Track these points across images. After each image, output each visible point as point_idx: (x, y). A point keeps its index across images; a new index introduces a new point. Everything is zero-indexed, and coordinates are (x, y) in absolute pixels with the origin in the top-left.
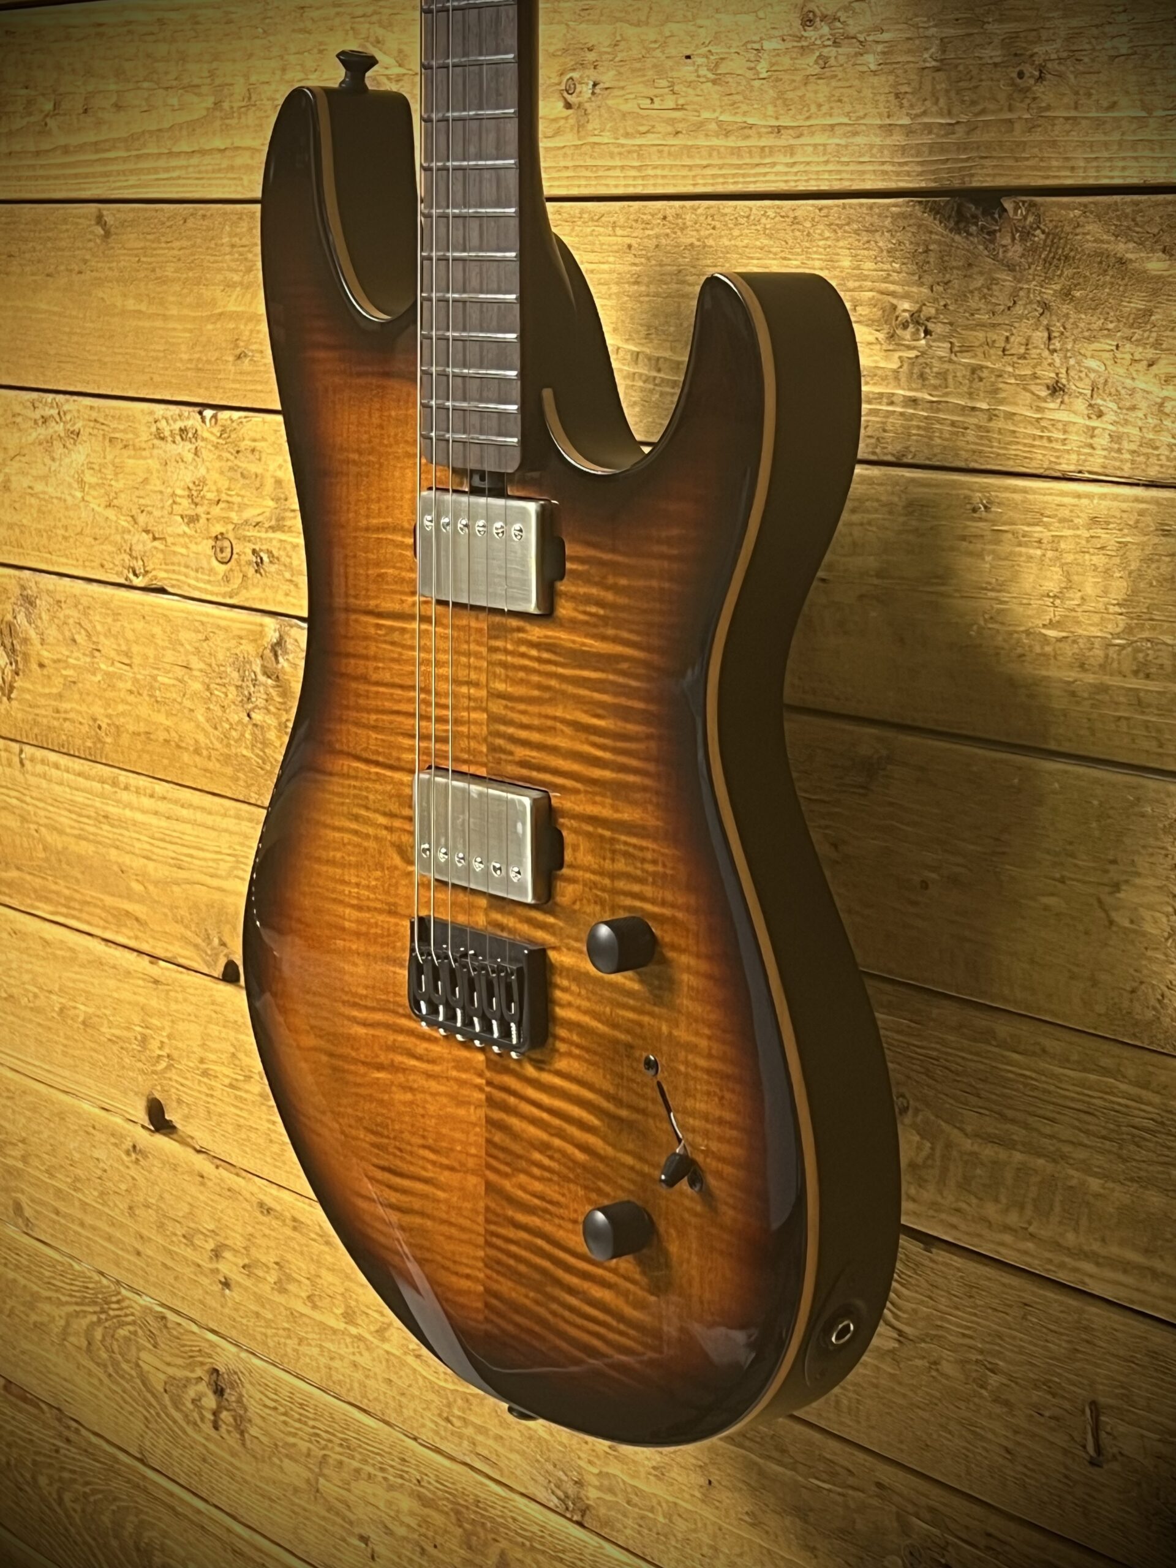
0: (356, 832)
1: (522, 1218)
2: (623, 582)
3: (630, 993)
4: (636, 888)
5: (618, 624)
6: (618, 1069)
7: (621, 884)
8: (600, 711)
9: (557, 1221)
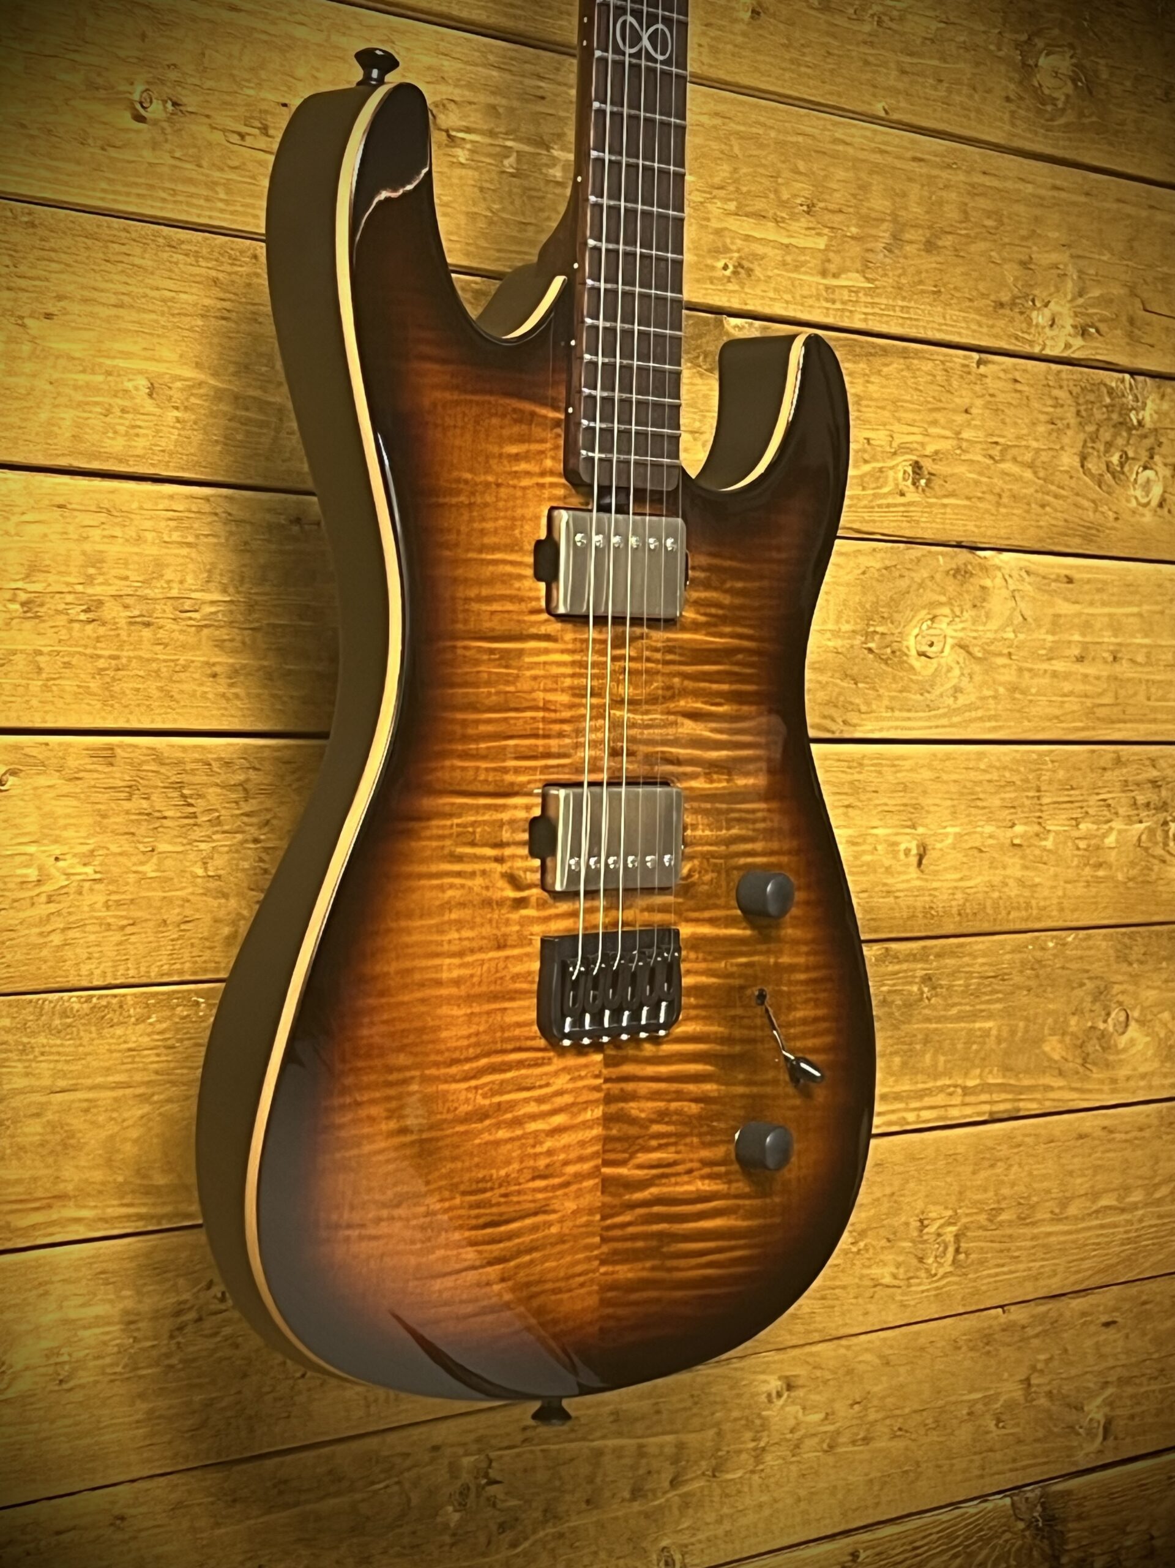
0: (459, 874)
1: (639, 1196)
2: (739, 585)
3: (742, 941)
4: (748, 846)
5: (735, 621)
6: (732, 1012)
7: (735, 848)
8: (718, 700)
9: (673, 1180)
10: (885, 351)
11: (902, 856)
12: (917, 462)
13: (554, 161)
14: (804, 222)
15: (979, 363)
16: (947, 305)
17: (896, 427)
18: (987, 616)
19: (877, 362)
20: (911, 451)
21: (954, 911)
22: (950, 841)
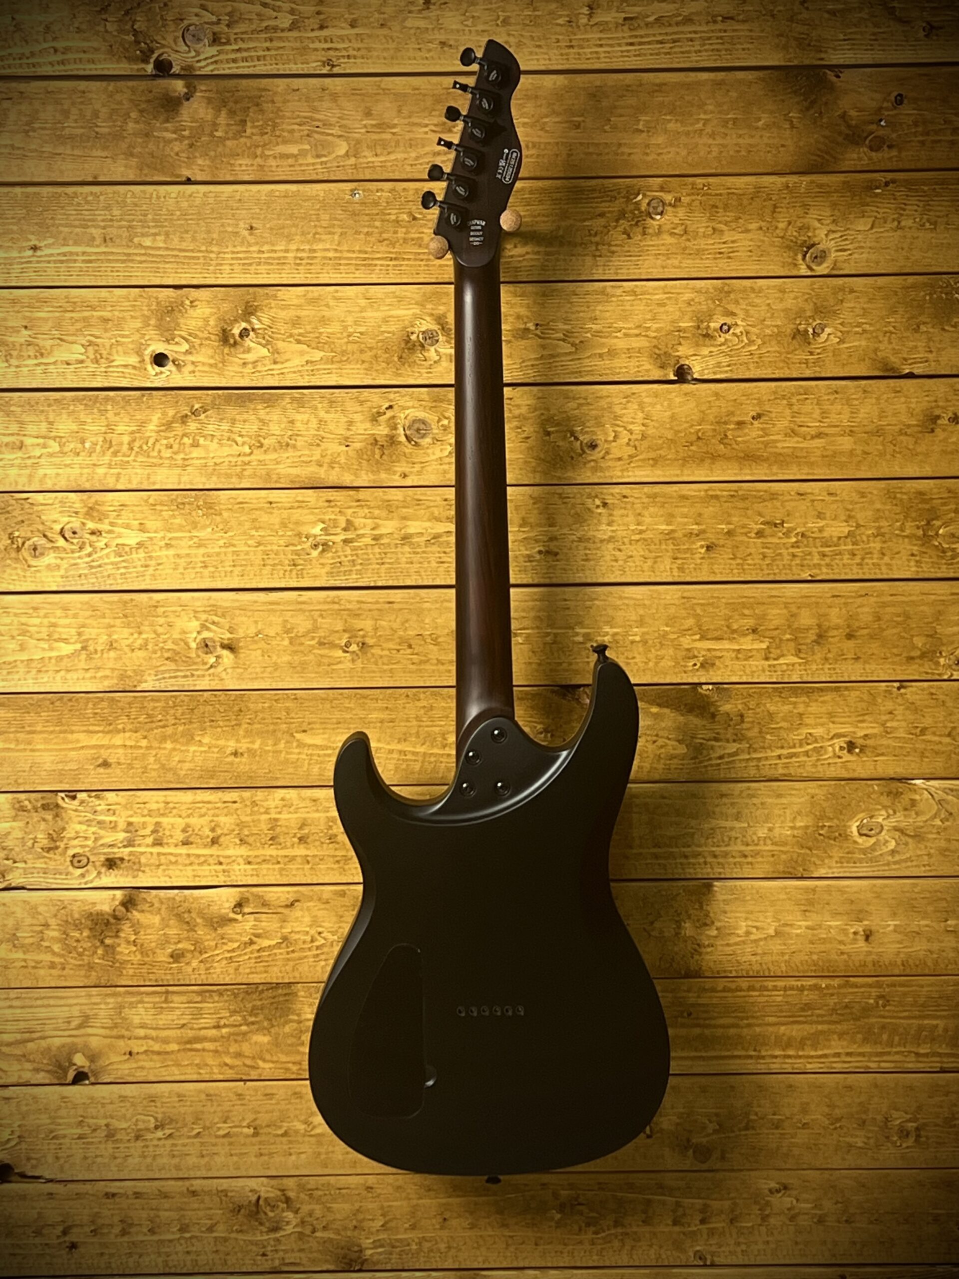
10: (821, 690)
11: (851, 936)
12: (850, 742)
13: (577, 634)
14: (750, 637)
15: (899, 688)
16: (865, 662)
17: (831, 725)
18: (917, 814)
19: (815, 696)
20: (844, 736)
21: (899, 963)
22: (891, 928)
